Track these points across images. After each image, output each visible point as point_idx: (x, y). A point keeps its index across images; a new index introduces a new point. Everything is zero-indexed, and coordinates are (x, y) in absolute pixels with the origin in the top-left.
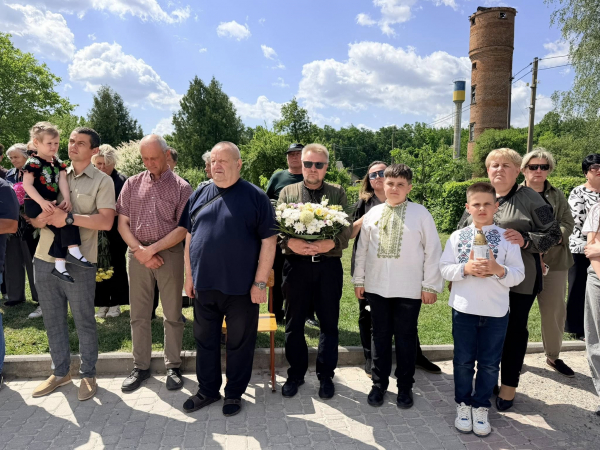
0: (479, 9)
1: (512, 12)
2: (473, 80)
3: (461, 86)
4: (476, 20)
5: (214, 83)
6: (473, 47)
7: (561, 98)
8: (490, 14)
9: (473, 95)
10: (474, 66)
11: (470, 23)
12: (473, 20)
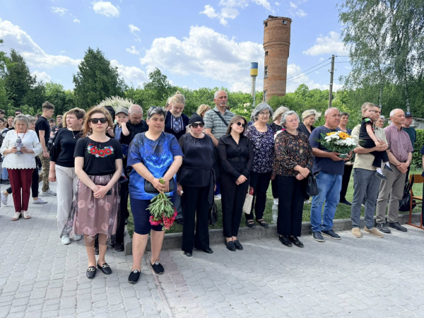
0: (270, 17)
1: (289, 20)
2: (266, 62)
3: (255, 65)
4: (268, 24)
5: (98, 52)
6: (266, 41)
7: (344, 79)
8: (277, 21)
9: (266, 72)
10: (267, 53)
11: (264, 26)
12: (266, 24)
